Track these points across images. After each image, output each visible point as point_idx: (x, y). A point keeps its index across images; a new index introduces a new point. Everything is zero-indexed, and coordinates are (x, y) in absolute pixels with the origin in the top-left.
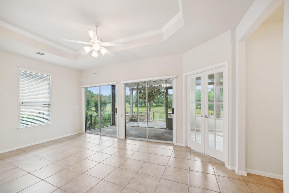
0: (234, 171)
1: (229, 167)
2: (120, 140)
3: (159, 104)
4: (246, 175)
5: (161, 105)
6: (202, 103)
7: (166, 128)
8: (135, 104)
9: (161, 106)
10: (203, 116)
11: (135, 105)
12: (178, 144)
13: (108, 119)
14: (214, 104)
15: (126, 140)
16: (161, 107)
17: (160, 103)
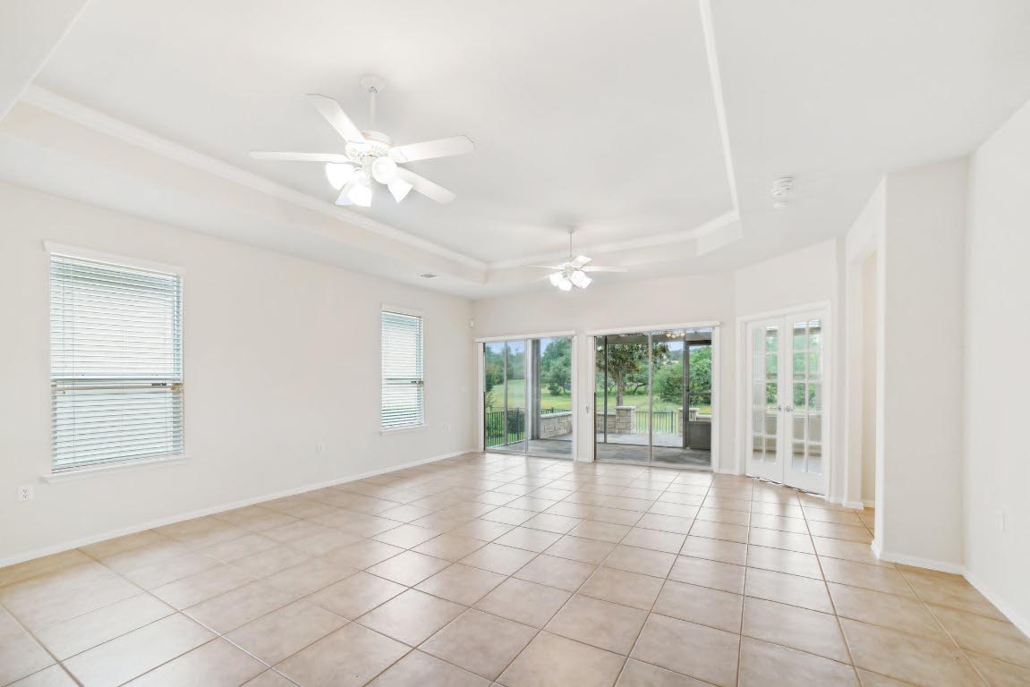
0: (841, 505)
1: (832, 500)
2: (579, 466)
3: (633, 388)
4: (862, 508)
5: (642, 389)
6: (779, 381)
7: (685, 446)
8: (548, 385)
9: (640, 393)
10: (782, 408)
11: (550, 389)
12: (724, 471)
13: (496, 428)
14: (804, 384)
15: (595, 468)
16: (641, 397)
17: (639, 381)
